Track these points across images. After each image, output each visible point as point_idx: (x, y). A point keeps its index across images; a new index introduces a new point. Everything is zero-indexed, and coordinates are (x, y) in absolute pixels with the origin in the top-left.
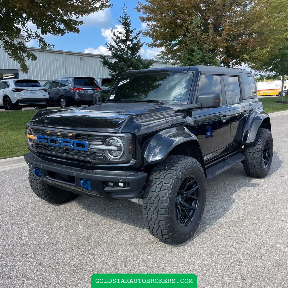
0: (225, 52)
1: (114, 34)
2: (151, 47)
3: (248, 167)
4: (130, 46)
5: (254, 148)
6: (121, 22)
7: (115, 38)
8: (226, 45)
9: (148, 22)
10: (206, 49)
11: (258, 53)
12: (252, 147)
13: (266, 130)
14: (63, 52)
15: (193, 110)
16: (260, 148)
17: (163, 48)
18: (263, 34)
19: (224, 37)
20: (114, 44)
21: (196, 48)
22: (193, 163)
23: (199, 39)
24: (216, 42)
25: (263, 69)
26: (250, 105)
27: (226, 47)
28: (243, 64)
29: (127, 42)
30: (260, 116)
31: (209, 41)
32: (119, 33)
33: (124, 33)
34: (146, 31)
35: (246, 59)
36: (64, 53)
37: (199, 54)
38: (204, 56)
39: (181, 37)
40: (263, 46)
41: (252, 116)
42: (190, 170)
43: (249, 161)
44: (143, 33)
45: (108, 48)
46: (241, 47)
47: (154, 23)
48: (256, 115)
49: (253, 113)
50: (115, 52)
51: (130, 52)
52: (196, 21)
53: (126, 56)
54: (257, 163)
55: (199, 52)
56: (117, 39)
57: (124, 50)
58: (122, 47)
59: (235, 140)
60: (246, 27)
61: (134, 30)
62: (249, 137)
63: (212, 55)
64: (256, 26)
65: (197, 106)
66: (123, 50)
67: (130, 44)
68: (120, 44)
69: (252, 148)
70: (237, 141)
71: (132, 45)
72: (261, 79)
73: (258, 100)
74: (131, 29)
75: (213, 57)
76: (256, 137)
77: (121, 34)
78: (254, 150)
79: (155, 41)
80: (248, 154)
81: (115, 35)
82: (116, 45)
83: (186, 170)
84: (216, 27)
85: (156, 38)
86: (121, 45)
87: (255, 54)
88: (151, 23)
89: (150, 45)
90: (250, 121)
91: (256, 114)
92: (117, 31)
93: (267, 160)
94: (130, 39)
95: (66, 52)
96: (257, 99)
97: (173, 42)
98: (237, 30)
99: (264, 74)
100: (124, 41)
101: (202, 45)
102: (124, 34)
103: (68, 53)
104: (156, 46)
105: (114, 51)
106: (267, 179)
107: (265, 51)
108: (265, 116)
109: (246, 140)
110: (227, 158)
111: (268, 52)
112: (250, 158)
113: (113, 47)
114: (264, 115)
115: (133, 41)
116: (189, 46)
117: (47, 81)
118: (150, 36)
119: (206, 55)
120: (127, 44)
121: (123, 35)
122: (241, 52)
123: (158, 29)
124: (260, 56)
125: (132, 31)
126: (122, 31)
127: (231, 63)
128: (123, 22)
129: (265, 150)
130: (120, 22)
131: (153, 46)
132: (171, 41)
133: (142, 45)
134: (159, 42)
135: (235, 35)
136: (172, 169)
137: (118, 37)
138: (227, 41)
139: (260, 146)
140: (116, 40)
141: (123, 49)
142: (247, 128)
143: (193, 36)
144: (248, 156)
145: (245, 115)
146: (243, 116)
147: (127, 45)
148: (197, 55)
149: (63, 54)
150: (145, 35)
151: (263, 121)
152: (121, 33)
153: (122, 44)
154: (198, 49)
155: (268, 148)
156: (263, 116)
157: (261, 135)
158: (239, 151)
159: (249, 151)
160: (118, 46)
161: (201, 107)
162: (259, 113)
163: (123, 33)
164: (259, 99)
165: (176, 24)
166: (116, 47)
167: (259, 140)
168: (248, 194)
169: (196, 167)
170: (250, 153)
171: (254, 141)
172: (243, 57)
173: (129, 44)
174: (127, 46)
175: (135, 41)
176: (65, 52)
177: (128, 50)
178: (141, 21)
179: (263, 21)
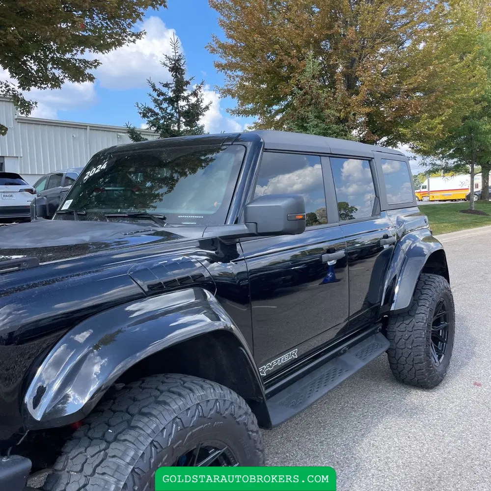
0: (367, 124)
1: (152, 87)
2: (235, 115)
3: (398, 364)
4: (184, 108)
5: (409, 321)
6: (167, 66)
7: (155, 94)
8: (367, 110)
9: (229, 72)
10: (329, 116)
11: (425, 124)
12: (407, 320)
13: (437, 279)
14: (87, 126)
15: (238, 240)
16: (425, 322)
17: (257, 117)
18: (433, 92)
19: (363, 96)
20: (152, 106)
21: (311, 115)
22: (211, 405)
23: (318, 98)
24: (349, 105)
25: (435, 154)
26: (399, 223)
27: (368, 115)
28: (399, 144)
29: (179, 102)
30: (422, 246)
31: (336, 102)
32: (163, 86)
33: (173, 85)
34: (226, 88)
35: (404, 135)
36: (88, 128)
37: (317, 126)
38: (325, 129)
39: (289, 98)
40: (434, 113)
41: (404, 247)
42: (194, 431)
43: (401, 351)
44: (220, 91)
45: (140, 113)
46: (394, 114)
47: (240, 73)
48: (415, 245)
49: (407, 241)
50: (154, 119)
51: (184, 120)
52: (310, 68)
53: (176, 128)
54: (419, 357)
55: (316, 123)
56: (158, 95)
57: (172, 117)
58: (168, 111)
59: (368, 303)
60: (402, 78)
61: (190, 80)
62: (398, 294)
63: (342, 128)
64: (421, 76)
65: (245, 230)
66: (170, 116)
67: (184, 106)
68: (165, 105)
69: (407, 322)
70: (372, 305)
71: (187, 107)
72: (433, 171)
73: (419, 211)
74: (186, 78)
75: (343, 130)
76: (414, 295)
77: (167, 88)
78: (410, 325)
79: (242, 104)
80: (399, 334)
81: (155, 90)
82: (156, 106)
83: (179, 436)
84: (350, 81)
85: (244, 99)
86: (166, 108)
87: (420, 127)
88: (235, 73)
89: (233, 112)
90: (401, 256)
91: (414, 242)
92: (160, 83)
93: (443, 345)
94: (183, 96)
95: (93, 127)
96: (417, 208)
97: (275, 107)
98: (386, 84)
99: (438, 162)
100: (172, 101)
101: (322, 109)
102: (173, 88)
103: (94, 128)
104: (246, 113)
105: (152, 119)
106: (442, 391)
107: (437, 120)
108: (433, 247)
109: (393, 302)
110: (345, 351)
111: (442, 122)
112: (401, 344)
113: (150, 110)
114: (432, 244)
115: (190, 101)
116: (299, 113)
117: (42, 176)
118: (233, 96)
119: (329, 128)
120: (177, 105)
121: (170, 90)
122: (394, 123)
123: (247, 84)
124: (429, 129)
125: (188, 83)
126: (169, 83)
127: (378, 142)
128: (170, 66)
129: (437, 323)
130: (165, 66)
131: (238, 113)
132: (270, 105)
133: (207, 108)
134: (250, 106)
135: (383, 92)
136: (123, 438)
137: (161, 94)
138: (368, 104)
139: (423, 316)
140: (157, 98)
141: (170, 114)
142: (394, 271)
143: (305, 94)
144: (397, 339)
145: (386, 247)
146: (383, 248)
147: (177, 108)
148: (313, 127)
149: (86, 129)
150: (225, 94)
151: (429, 258)
152: (166, 85)
153: (169, 106)
154: (317, 117)
155: (443, 318)
156: (428, 246)
157: (425, 291)
158: (376, 329)
159: (398, 329)
160: (161, 108)
161: (254, 231)
162: (422, 239)
163: (171, 86)
164: (420, 207)
165: (277, 74)
166: (157, 110)
167: (421, 303)
168: (396, 439)
169: (221, 414)
170: (401, 334)
171: (410, 305)
172: (399, 131)
173: (182, 105)
174: (179, 110)
175: (193, 100)
176: (90, 126)
177: (180, 117)
178: (217, 69)
179: (431, 68)
